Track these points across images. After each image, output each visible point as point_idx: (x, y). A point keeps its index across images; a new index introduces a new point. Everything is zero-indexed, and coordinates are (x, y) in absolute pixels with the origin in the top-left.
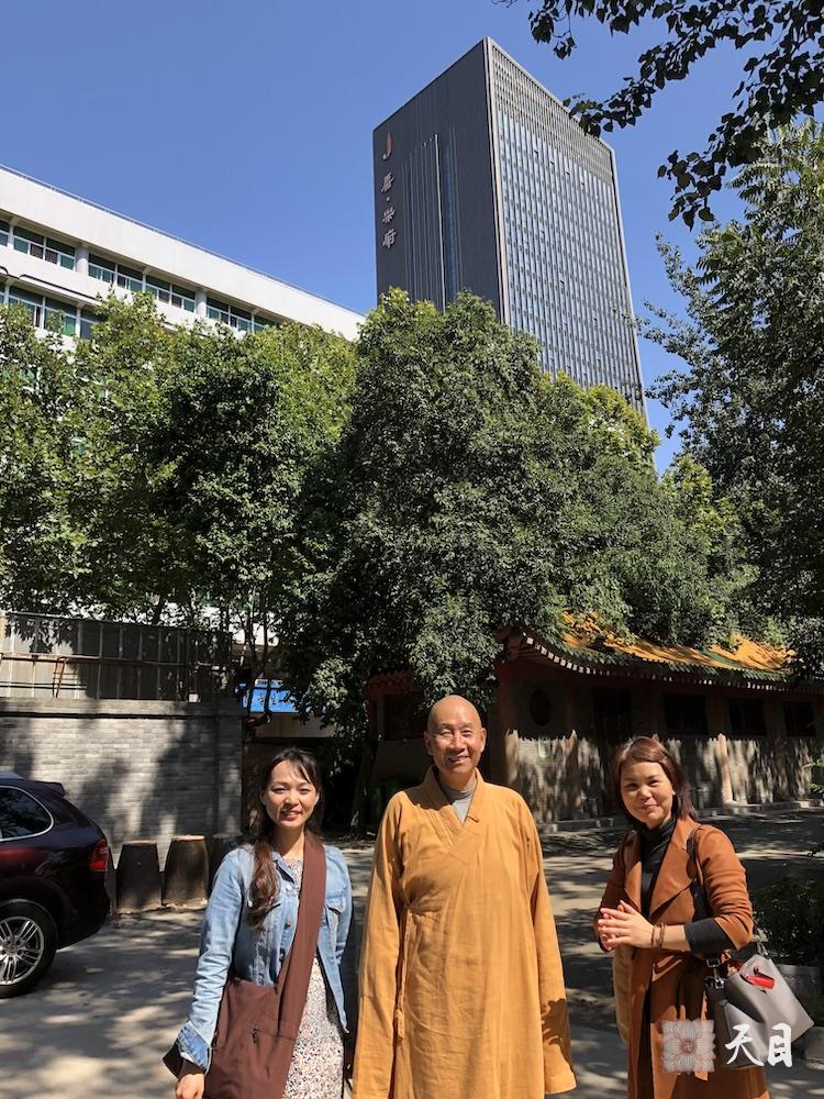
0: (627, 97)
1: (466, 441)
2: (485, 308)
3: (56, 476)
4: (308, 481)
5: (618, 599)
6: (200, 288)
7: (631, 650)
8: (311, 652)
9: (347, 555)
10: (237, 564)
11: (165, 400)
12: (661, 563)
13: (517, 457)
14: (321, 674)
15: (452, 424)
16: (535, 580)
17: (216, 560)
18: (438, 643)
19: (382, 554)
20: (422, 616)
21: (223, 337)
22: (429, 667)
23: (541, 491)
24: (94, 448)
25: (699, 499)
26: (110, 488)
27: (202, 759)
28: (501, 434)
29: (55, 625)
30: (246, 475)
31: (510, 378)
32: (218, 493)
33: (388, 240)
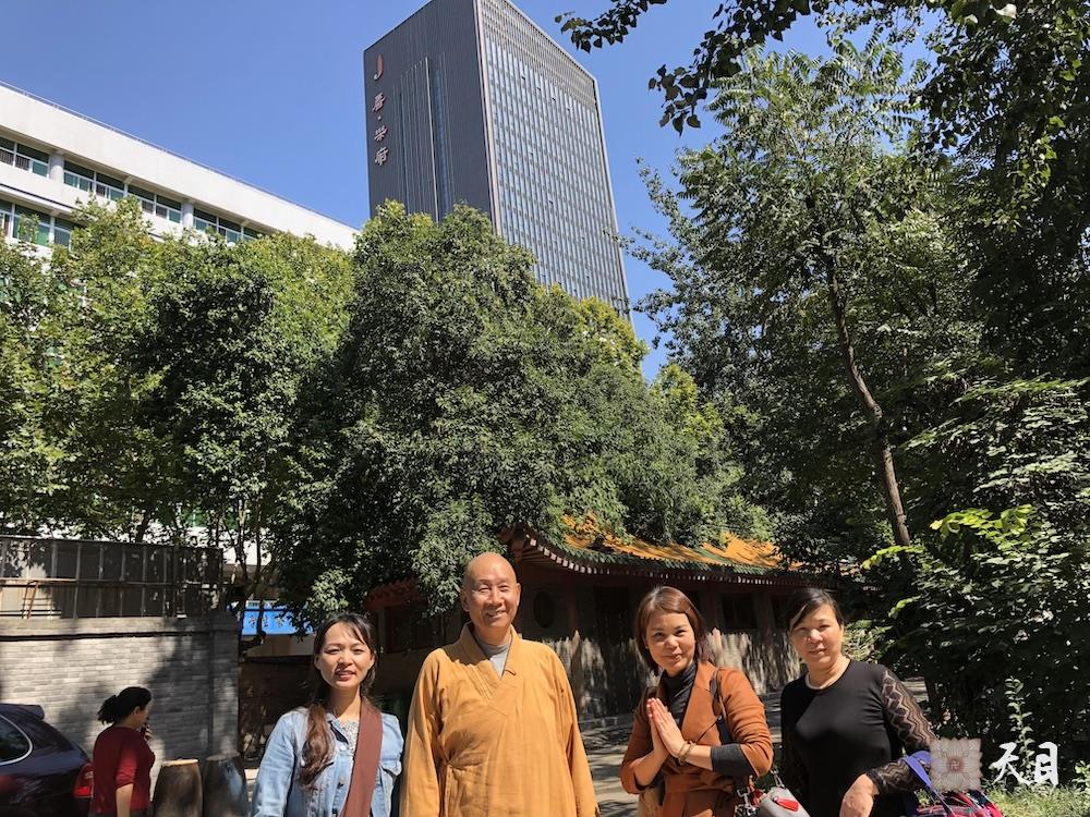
0: (615, 17)
1: (466, 346)
2: (481, 219)
3: (29, 388)
4: (304, 387)
5: (615, 501)
6: (186, 199)
7: (628, 549)
8: (309, 563)
9: (346, 464)
10: (229, 475)
11: (152, 307)
12: (654, 465)
13: (516, 363)
14: (319, 586)
15: (453, 330)
16: (537, 483)
17: (207, 472)
18: (442, 547)
19: (383, 461)
20: (425, 521)
21: (214, 244)
22: (433, 572)
23: (541, 396)
24: (73, 357)
25: (687, 406)
26: (89, 399)
27: (196, 678)
28: (500, 340)
29: (25, 547)
30: (239, 384)
31: (508, 287)
32: (209, 402)
33: (380, 158)
